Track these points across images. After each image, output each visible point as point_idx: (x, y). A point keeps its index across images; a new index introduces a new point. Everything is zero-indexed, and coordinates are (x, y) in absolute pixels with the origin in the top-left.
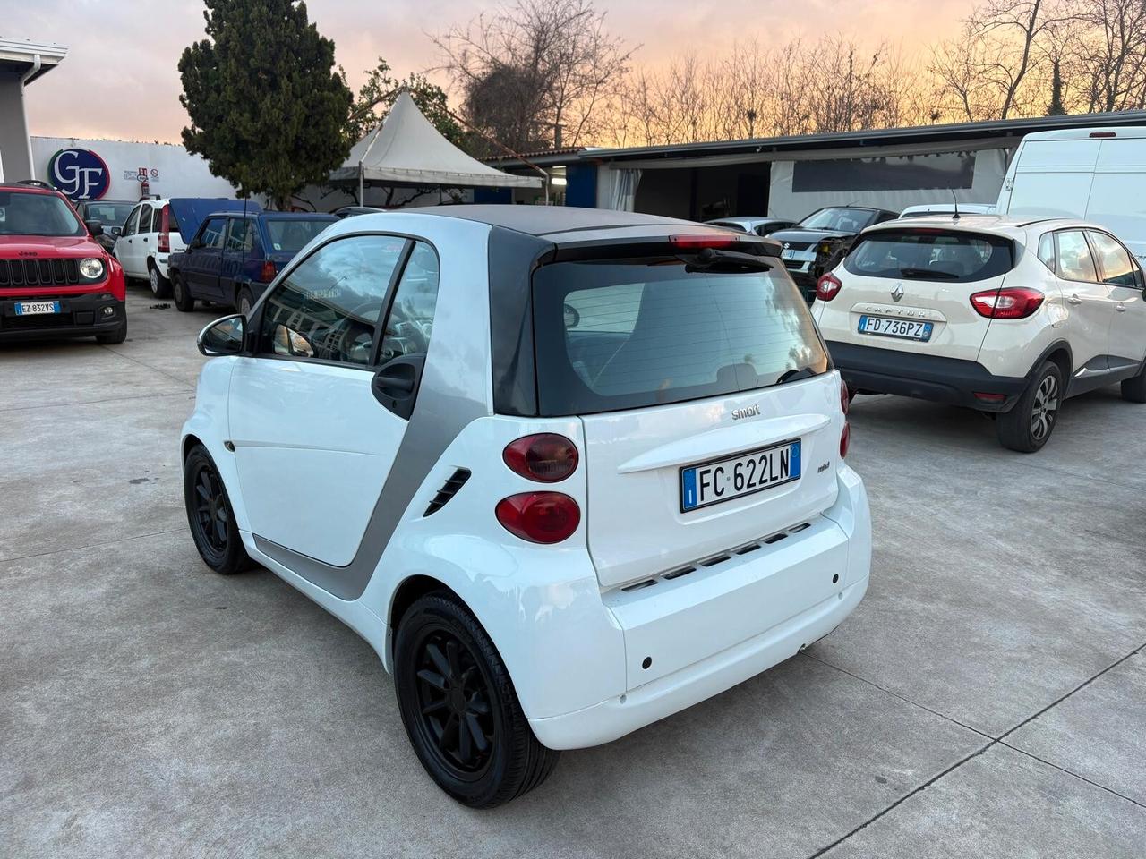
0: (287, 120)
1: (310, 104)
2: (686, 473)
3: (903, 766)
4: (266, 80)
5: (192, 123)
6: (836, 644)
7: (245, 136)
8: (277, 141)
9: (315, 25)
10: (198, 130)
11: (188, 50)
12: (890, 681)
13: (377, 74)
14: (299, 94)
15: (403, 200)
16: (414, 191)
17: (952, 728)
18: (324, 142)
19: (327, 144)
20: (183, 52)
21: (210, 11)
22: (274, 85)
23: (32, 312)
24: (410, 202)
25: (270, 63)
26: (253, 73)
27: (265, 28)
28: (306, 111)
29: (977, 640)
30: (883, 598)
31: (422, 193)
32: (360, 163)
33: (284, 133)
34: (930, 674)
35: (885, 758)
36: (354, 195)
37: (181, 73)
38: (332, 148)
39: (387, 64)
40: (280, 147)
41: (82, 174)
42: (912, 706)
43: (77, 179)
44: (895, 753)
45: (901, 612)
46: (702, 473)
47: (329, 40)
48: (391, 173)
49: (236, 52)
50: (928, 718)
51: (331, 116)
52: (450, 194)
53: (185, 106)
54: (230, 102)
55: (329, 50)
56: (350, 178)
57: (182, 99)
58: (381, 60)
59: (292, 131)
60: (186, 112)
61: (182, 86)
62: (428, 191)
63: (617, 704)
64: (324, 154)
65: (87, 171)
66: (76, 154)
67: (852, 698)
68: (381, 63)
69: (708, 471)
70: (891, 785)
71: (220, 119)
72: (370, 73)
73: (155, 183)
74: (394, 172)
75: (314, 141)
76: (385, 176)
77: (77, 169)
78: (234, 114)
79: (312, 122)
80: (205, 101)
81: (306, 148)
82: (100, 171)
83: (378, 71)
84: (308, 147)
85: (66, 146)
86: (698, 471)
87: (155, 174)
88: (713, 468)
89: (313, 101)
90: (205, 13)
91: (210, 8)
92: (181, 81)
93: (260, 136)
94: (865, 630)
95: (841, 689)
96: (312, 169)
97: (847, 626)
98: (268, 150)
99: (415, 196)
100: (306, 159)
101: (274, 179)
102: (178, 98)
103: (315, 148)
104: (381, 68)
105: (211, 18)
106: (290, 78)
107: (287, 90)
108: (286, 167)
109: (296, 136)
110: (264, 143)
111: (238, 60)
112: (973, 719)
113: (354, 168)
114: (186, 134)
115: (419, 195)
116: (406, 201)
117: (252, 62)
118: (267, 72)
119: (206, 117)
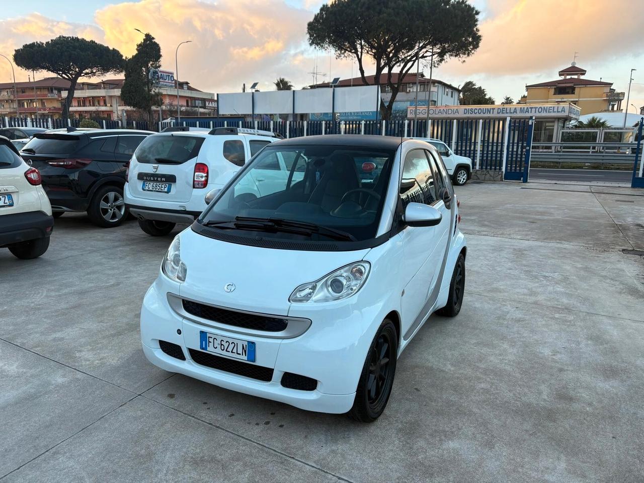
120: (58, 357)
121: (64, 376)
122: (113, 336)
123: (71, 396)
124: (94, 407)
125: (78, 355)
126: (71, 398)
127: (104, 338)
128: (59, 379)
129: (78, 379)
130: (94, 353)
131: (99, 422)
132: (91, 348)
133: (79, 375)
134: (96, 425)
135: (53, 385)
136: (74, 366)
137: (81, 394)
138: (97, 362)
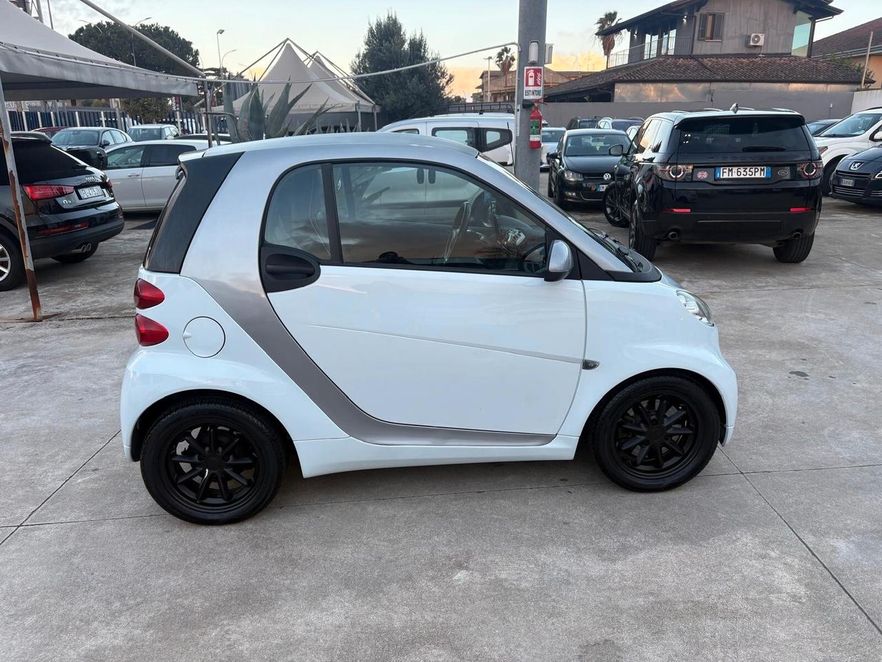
3: (84, 482)
6: (166, 535)
12: (108, 528)
17: (54, 518)
29: (29, 621)
30: (149, 626)
34: (75, 553)
35: (96, 480)
42: (85, 519)
44: (90, 486)
45: (121, 612)
50: (72, 516)
67: (132, 502)
70: (89, 471)
94: (148, 563)
95: (142, 504)
97: (167, 560)
112: (37, 533)
120: (841, 604)
121: (834, 550)
122: (712, 611)
123: (828, 512)
124: (802, 485)
125: (802, 591)
126: (829, 510)
127: (735, 615)
128: (842, 549)
129: (814, 532)
130: (770, 577)
131: (801, 468)
132: (772, 597)
133: (810, 539)
134: (806, 468)
135: (854, 542)
136: (813, 563)
137: (814, 508)
138: (773, 554)
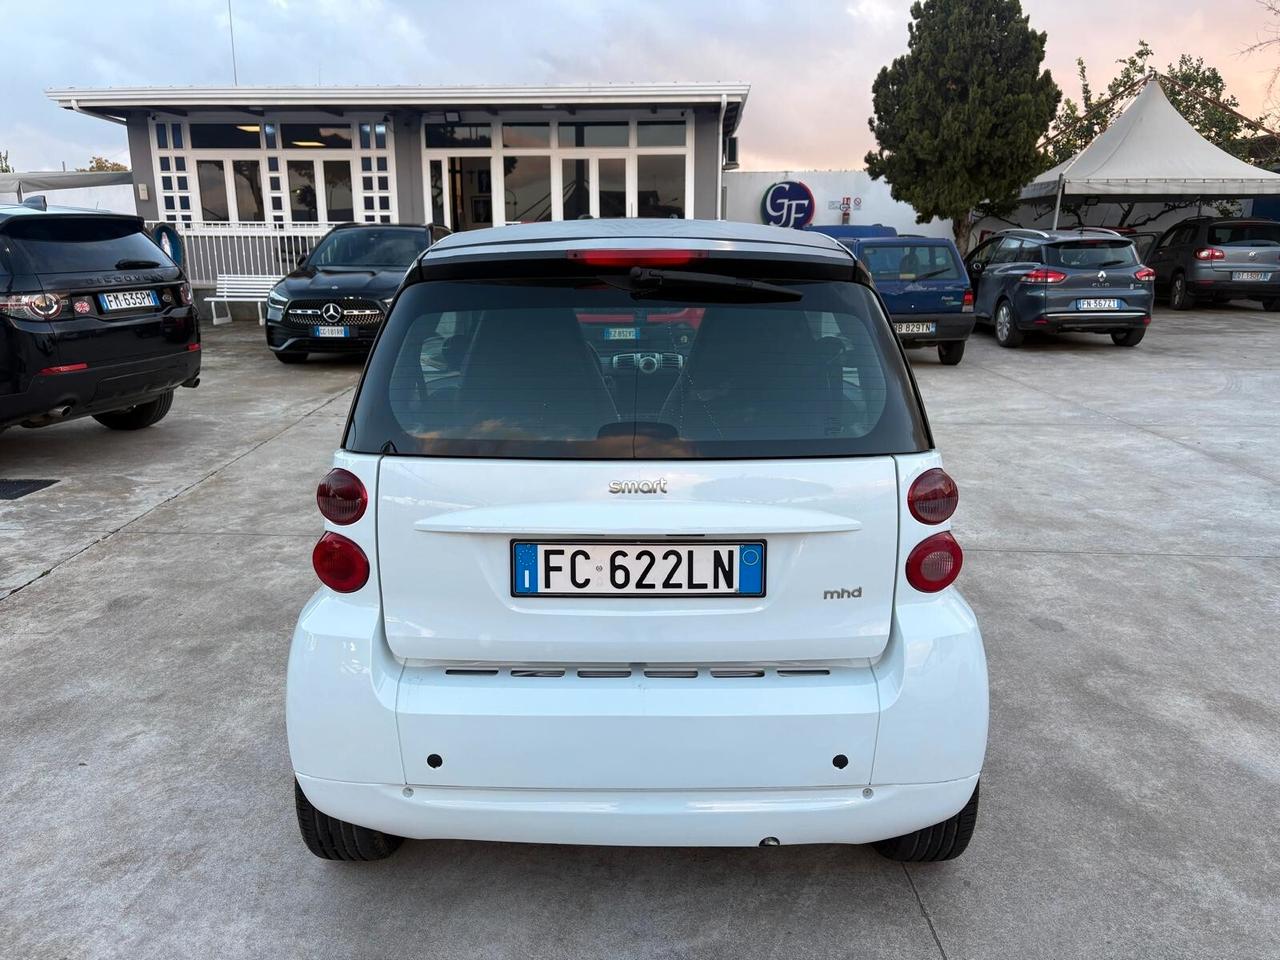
0: (969, 132)
1: (1001, 111)
2: (521, 548)
4: (955, 90)
5: (879, 148)
7: (921, 156)
8: (955, 158)
9: (1028, 18)
10: (886, 153)
11: (884, 70)
13: (1133, 63)
14: (989, 100)
15: (1147, 217)
16: (1161, 206)
18: (1012, 154)
19: (1015, 157)
20: (879, 71)
21: (915, 22)
22: (963, 95)
23: (617, 337)
24: (1154, 219)
25: (962, 71)
26: (941, 85)
27: (963, 31)
28: (995, 120)
31: (1174, 208)
32: (1061, 175)
33: (963, 149)
36: (1077, 215)
37: (874, 95)
38: (1021, 160)
39: (1149, 48)
40: (957, 164)
41: (790, 206)
43: (785, 211)
46: (548, 554)
47: (1039, 33)
48: (1103, 184)
49: (926, 64)
51: (1025, 122)
52: (1217, 208)
53: (872, 129)
54: (913, 120)
55: (1037, 44)
56: (1050, 194)
57: (871, 122)
58: (1142, 43)
59: (970, 145)
60: (873, 135)
61: (873, 109)
62: (1183, 205)
63: (398, 794)
64: (1011, 167)
65: (794, 203)
66: (787, 187)
68: (1141, 48)
69: (561, 552)
71: (902, 139)
72: (1124, 61)
73: (858, 212)
74: (1108, 183)
75: (999, 154)
76: (1095, 189)
77: (786, 202)
78: (913, 133)
79: (1001, 131)
80: (892, 121)
81: (989, 163)
82: (806, 202)
83: (1136, 58)
84: (992, 162)
85: (778, 180)
86: (541, 549)
87: (858, 203)
88: (570, 550)
89: (1004, 107)
90: (910, 25)
91: (915, 18)
92: (872, 103)
93: (937, 154)
96: (995, 187)
98: (944, 168)
99: (1163, 212)
100: (988, 175)
101: (948, 200)
102: (867, 121)
103: (1001, 161)
104: (1140, 54)
105: (914, 30)
106: (982, 84)
107: (974, 99)
108: (961, 187)
109: (977, 149)
110: (942, 160)
111: (926, 72)
113: (1055, 182)
114: (869, 159)
115: (1167, 212)
116: (1149, 219)
117: (942, 73)
118: (957, 81)
119: (892, 139)
